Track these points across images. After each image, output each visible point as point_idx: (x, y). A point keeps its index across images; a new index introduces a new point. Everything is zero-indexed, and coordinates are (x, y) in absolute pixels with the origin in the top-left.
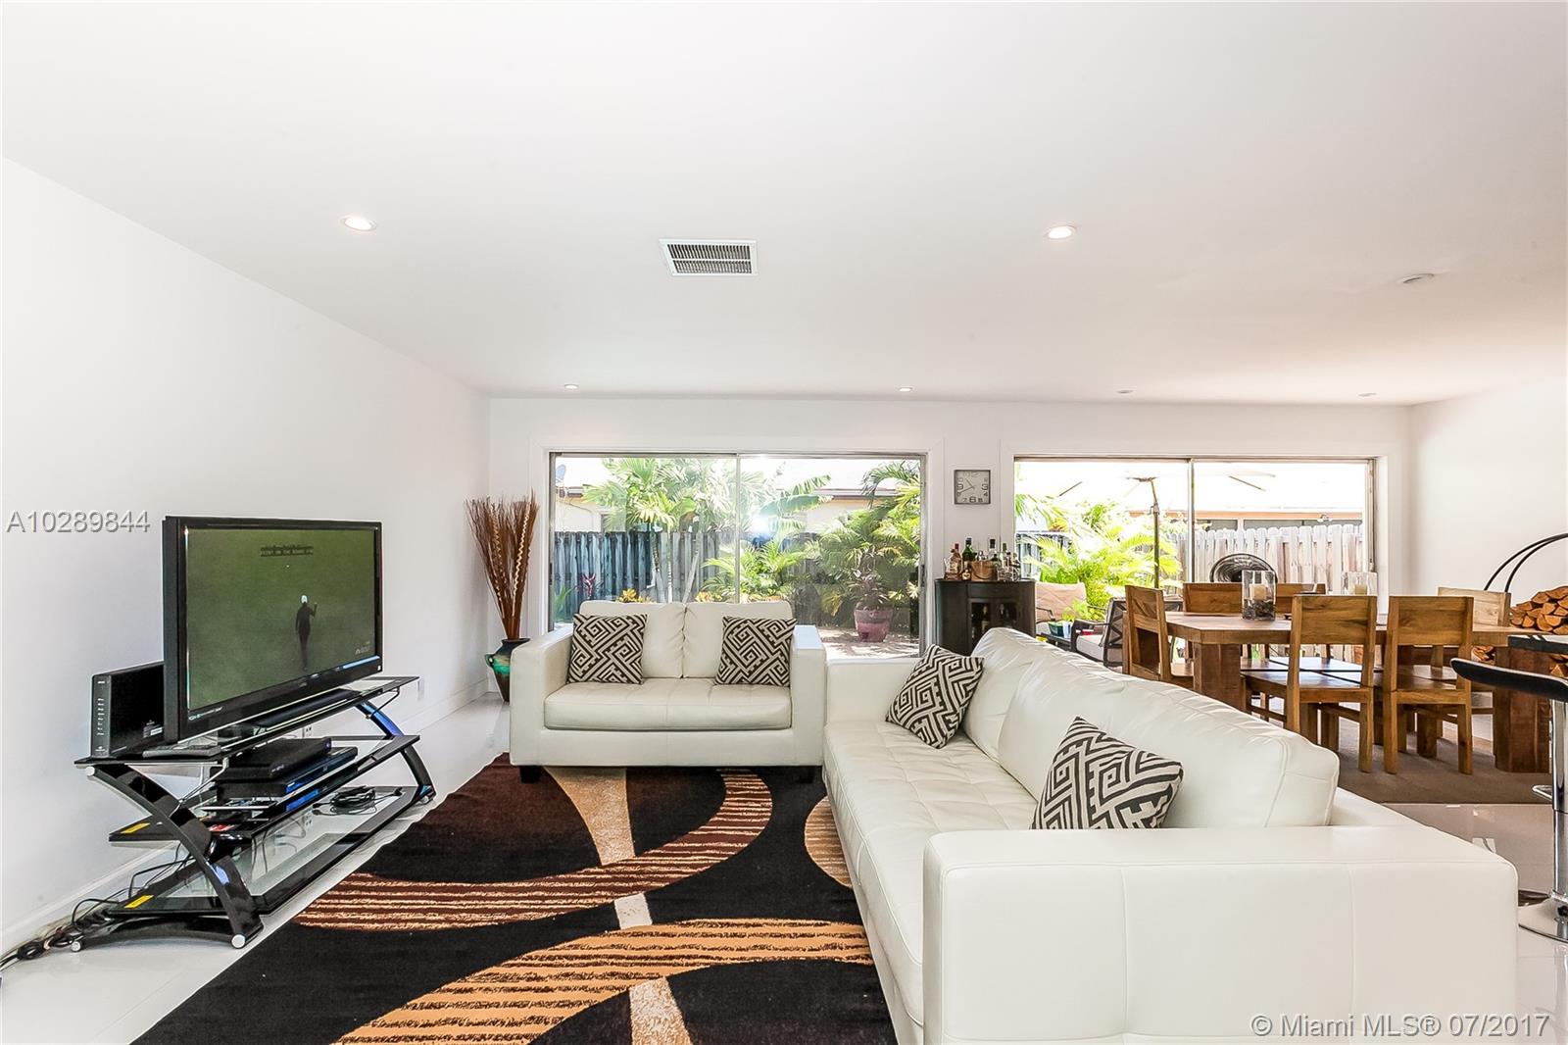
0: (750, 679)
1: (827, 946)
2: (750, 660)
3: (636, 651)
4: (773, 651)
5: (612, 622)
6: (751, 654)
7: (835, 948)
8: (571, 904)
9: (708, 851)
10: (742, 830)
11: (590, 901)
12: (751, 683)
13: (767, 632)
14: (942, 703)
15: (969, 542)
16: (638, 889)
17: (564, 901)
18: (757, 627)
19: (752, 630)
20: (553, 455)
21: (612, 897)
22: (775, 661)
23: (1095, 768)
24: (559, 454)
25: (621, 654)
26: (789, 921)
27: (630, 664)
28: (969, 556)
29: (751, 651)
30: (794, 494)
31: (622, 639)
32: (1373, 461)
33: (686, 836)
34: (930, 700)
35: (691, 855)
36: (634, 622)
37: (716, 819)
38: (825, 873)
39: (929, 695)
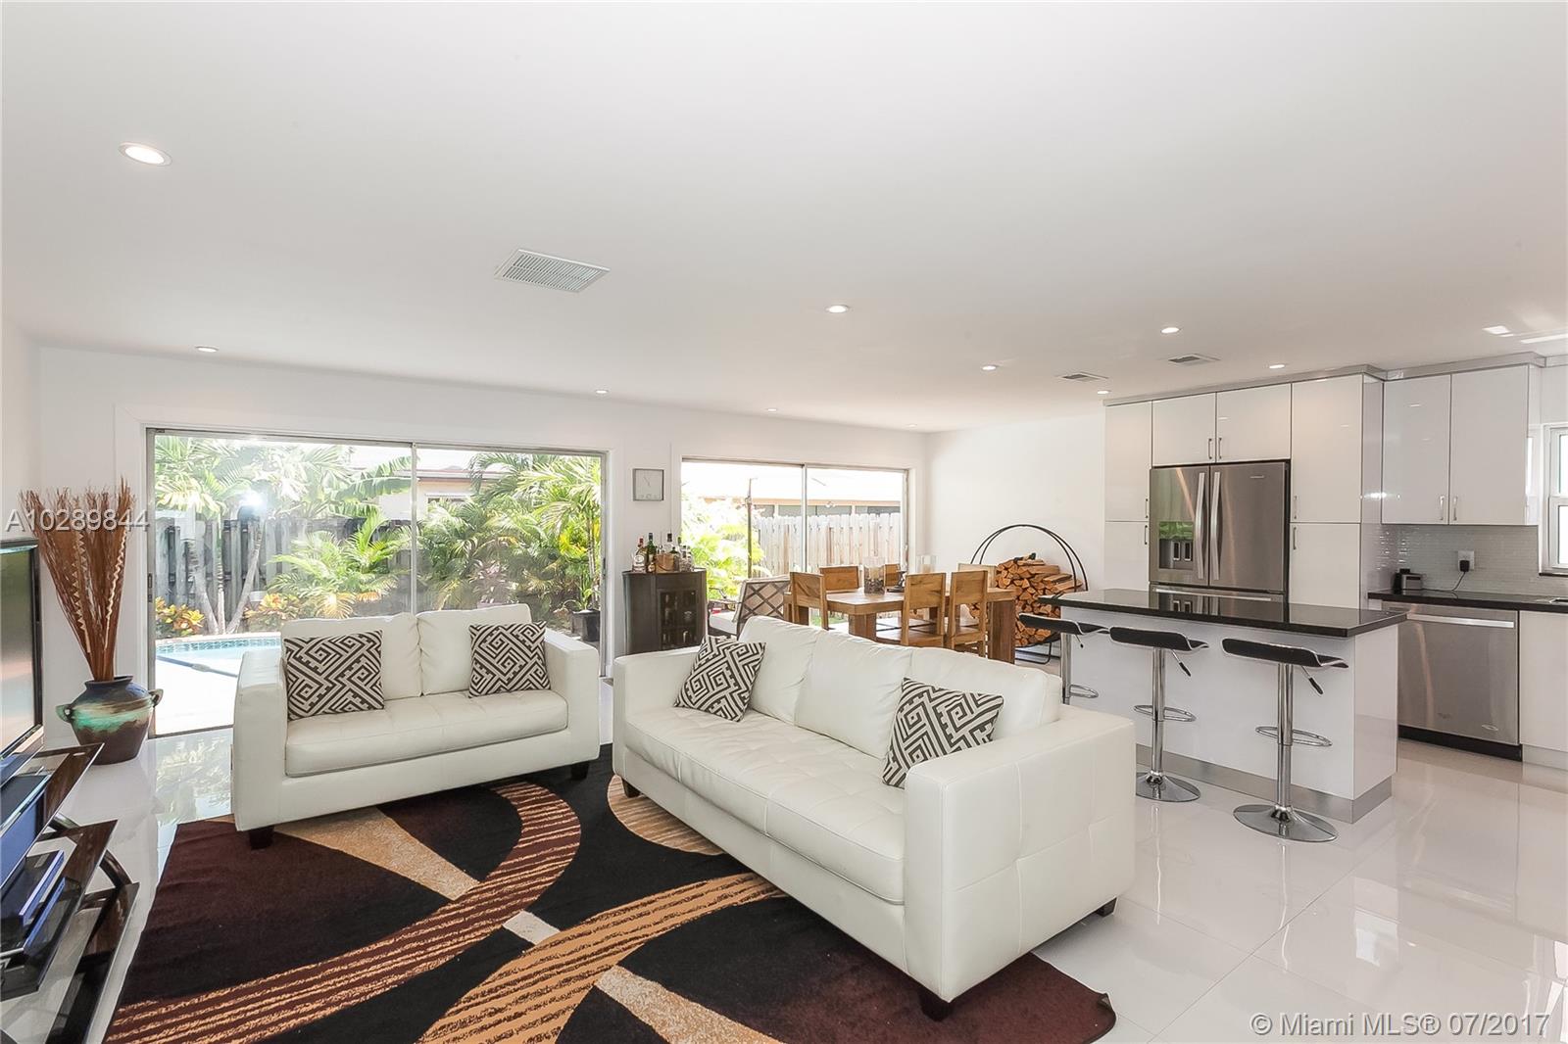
0: (508, 687)
1: (720, 898)
2: (509, 667)
3: (373, 673)
4: (531, 655)
5: (342, 642)
6: (509, 661)
7: (726, 897)
8: (458, 943)
9: (548, 859)
10: (562, 833)
11: (478, 934)
12: (509, 691)
13: (522, 637)
14: (736, 684)
15: (651, 537)
16: (516, 908)
17: (449, 943)
18: (511, 633)
19: (506, 636)
20: (152, 431)
21: (499, 923)
22: (534, 665)
23: (941, 709)
24: (161, 431)
25: (359, 678)
26: (674, 891)
27: (371, 688)
28: (651, 549)
29: (509, 657)
30: (377, 476)
31: (358, 661)
32: (907, 471)
33: (512, 852)
34: (725, 682)
35: (538, 865)
36: (369, 640)
37: (527, 829)
38: (667, 848)
39: (723, 678)
